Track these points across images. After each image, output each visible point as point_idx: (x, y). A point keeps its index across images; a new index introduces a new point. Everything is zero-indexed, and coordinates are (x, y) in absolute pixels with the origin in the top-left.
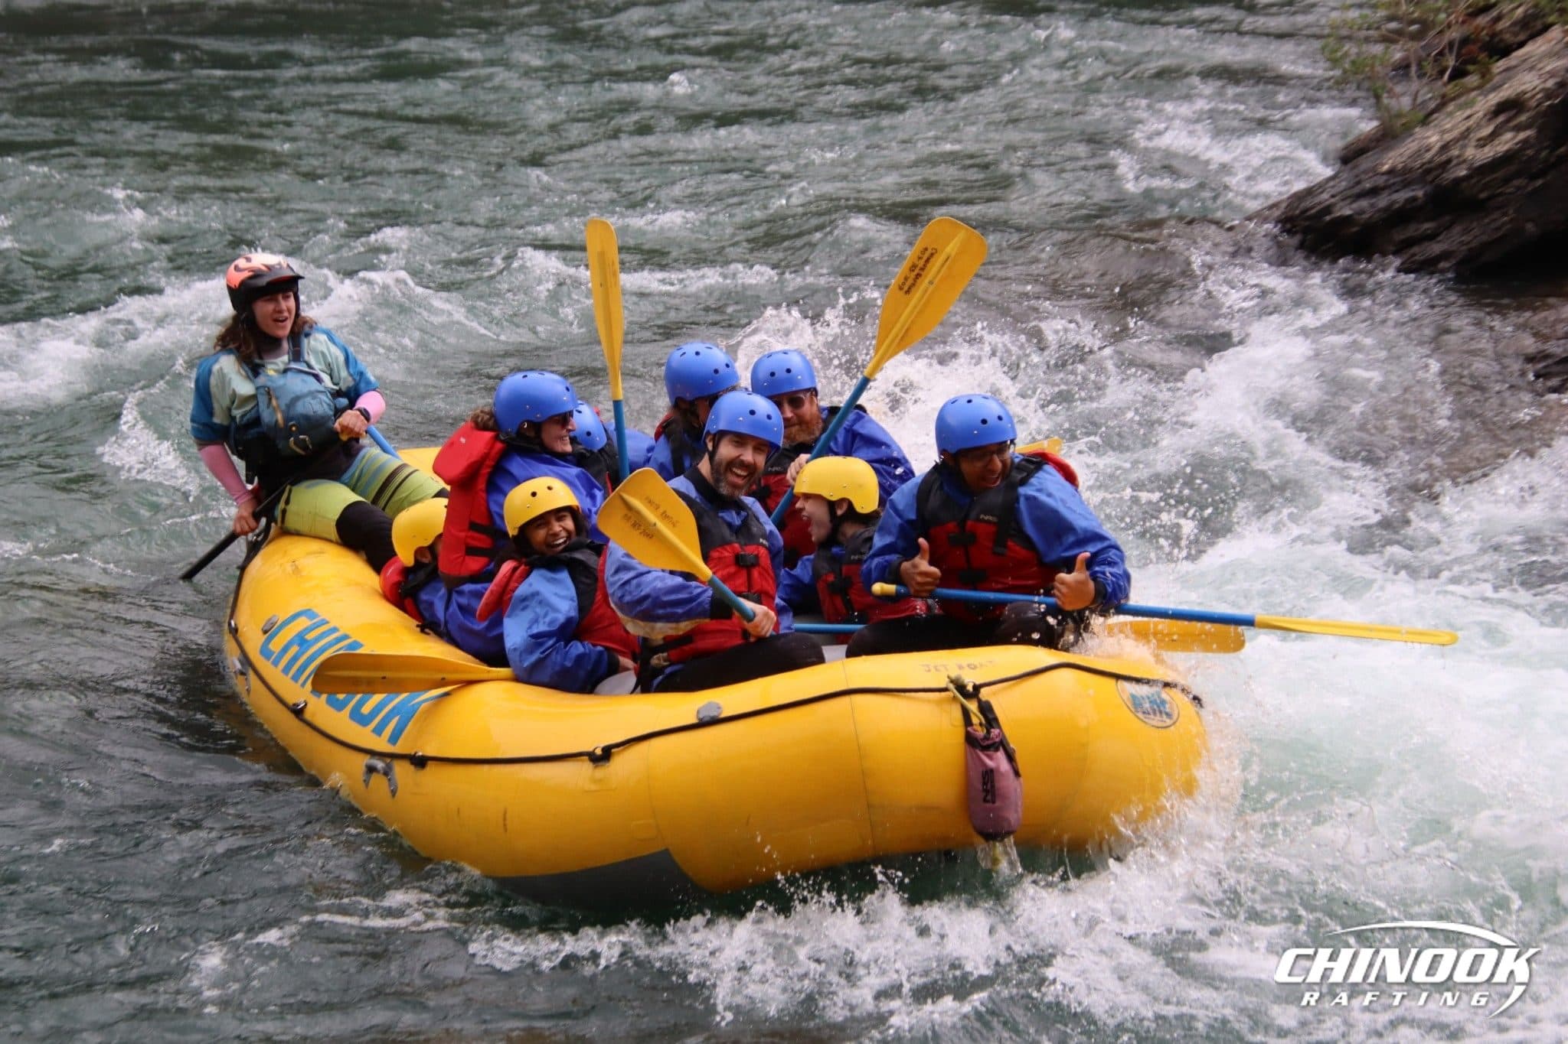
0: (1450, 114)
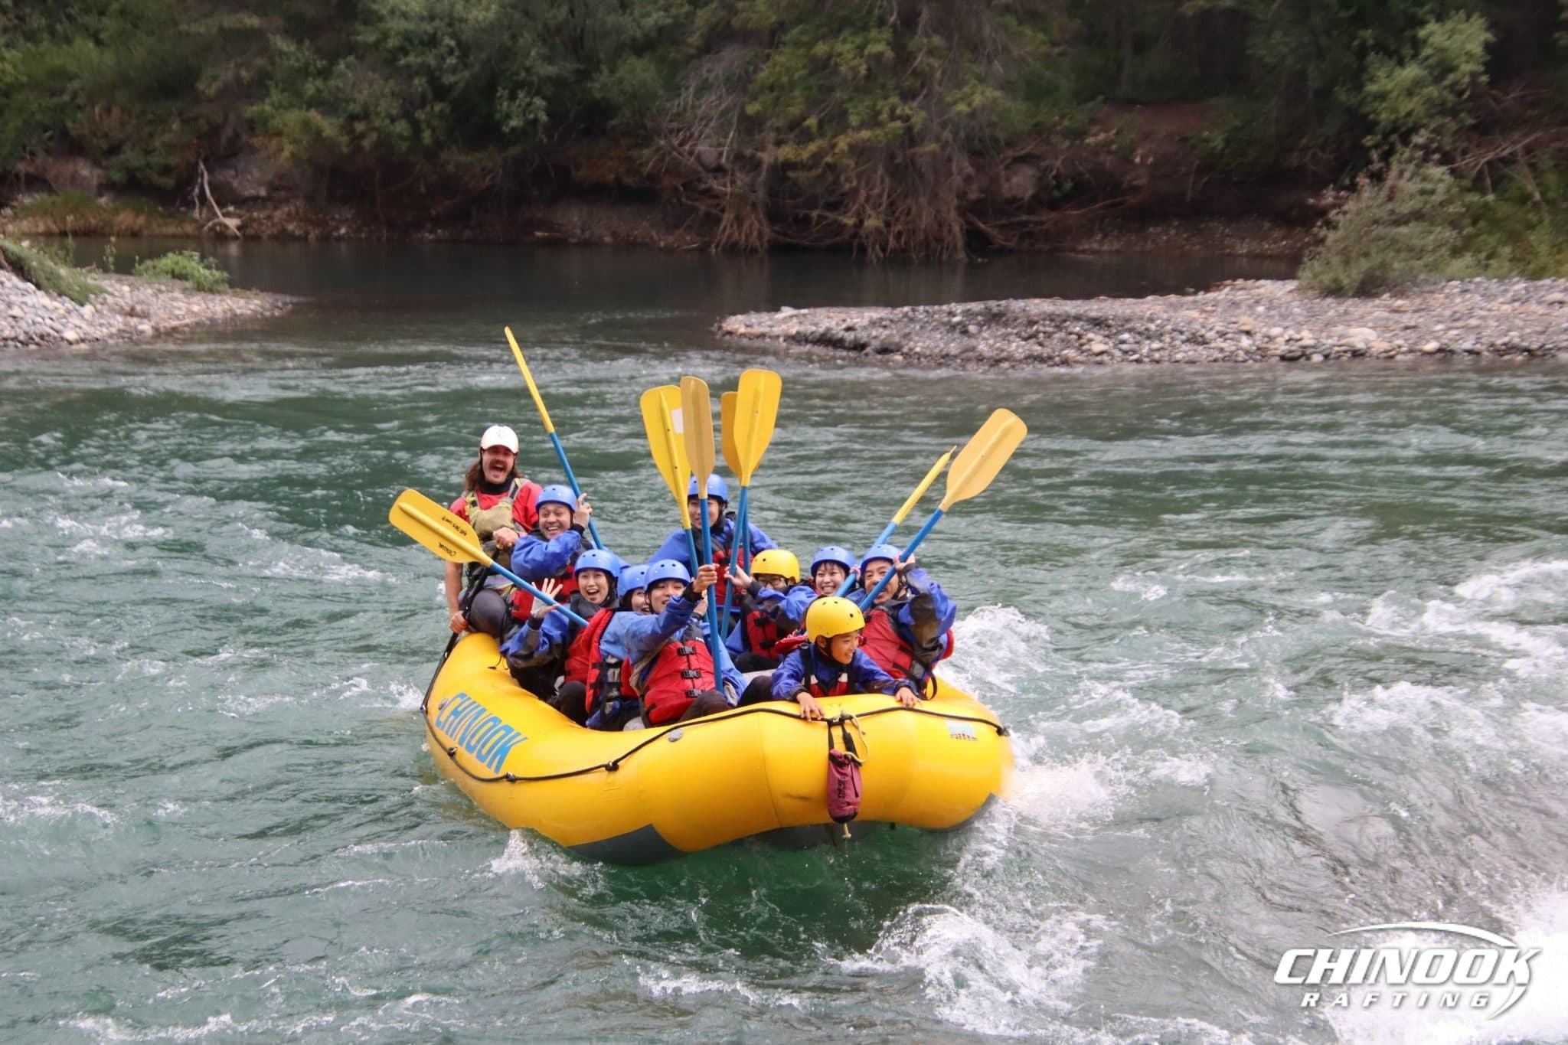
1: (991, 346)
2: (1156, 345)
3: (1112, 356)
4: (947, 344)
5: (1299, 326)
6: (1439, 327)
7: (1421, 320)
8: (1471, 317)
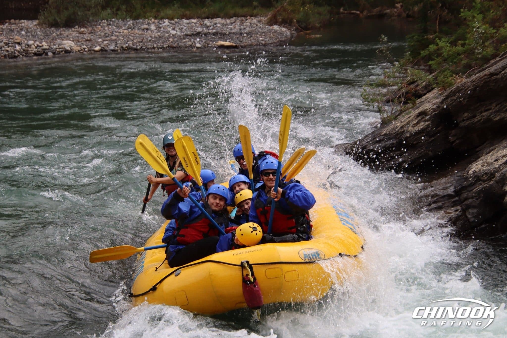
0: (403, 116)
5: (41, 40)
6: (100, 40)
7: (92, 37)
8: (112, 35)
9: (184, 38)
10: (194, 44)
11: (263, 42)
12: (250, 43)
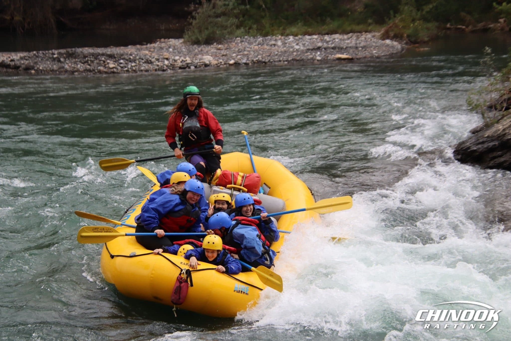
0: (505, 120)
1: (70, 66)
2: (133, 64)
3: (117, 69)
4: (52, 66)
5: (185, 56)
6: (234, 55)
7: (228, 52)
8: (245, 51)
9: (307, 52)
10: (315, 57)
11: (377, 55)
12: (364, 55)
